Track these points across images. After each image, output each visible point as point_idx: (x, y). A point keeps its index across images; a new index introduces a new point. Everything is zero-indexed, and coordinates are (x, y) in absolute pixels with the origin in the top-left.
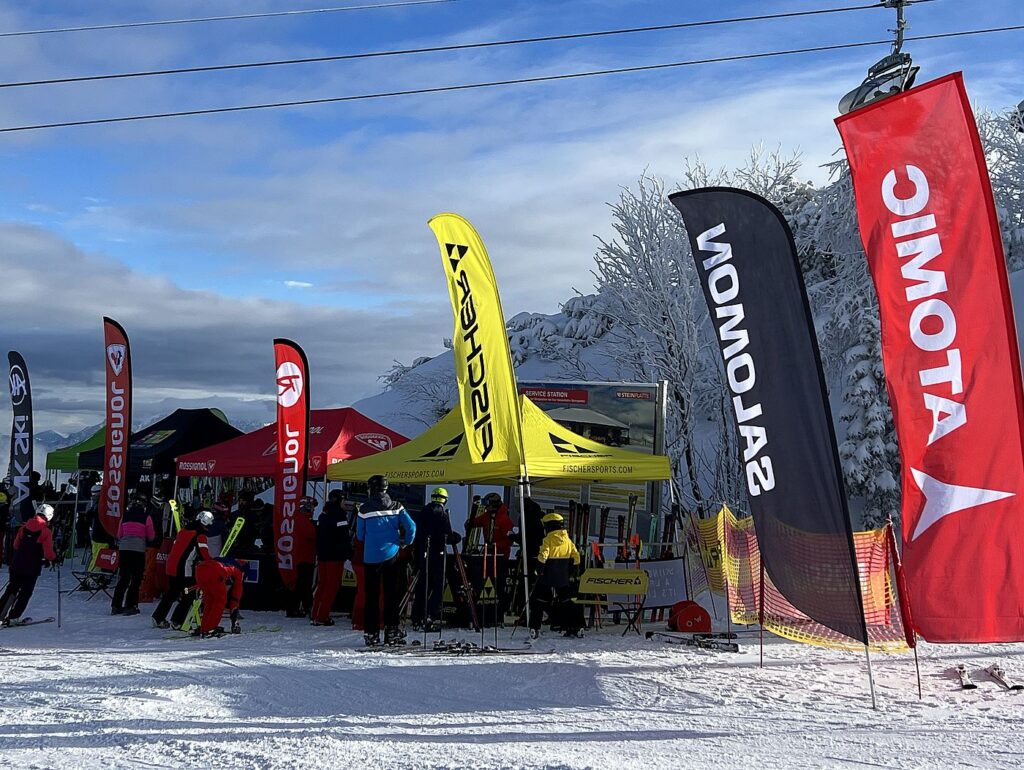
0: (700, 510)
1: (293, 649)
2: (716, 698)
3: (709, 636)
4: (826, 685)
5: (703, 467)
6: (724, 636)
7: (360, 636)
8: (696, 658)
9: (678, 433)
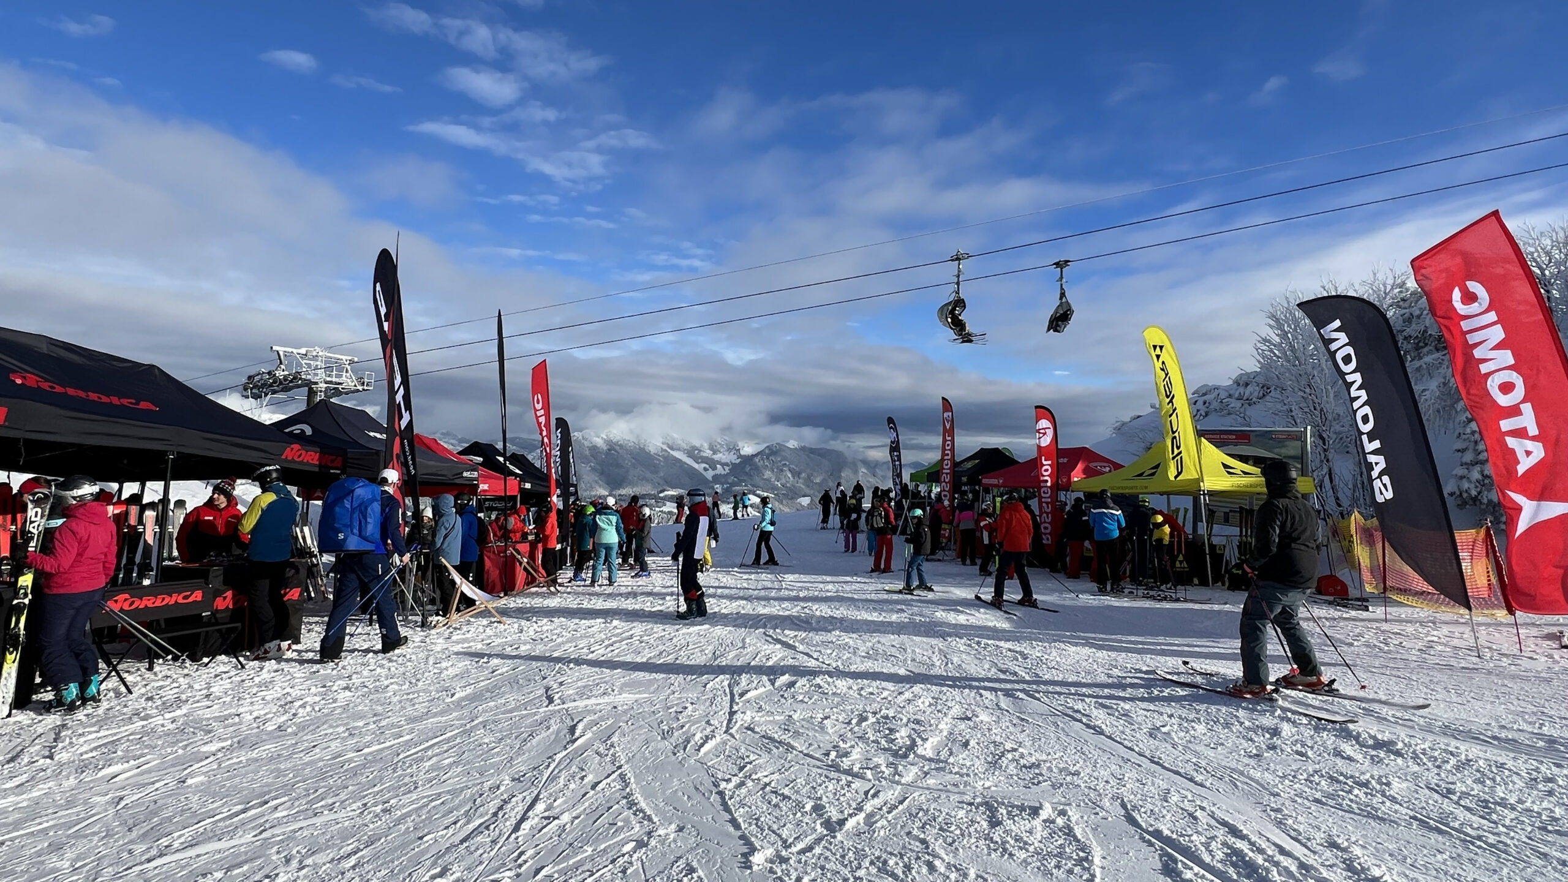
0: (1342, 514)
1: (1051, 591)
2: (1347, 641)
3: (1348, 600)
4: (1439, 638)
5: (1342, 485)
6: (1358, 600)
7: (1094, 586)
8: (1333, 612)
9: (1322, 461)
